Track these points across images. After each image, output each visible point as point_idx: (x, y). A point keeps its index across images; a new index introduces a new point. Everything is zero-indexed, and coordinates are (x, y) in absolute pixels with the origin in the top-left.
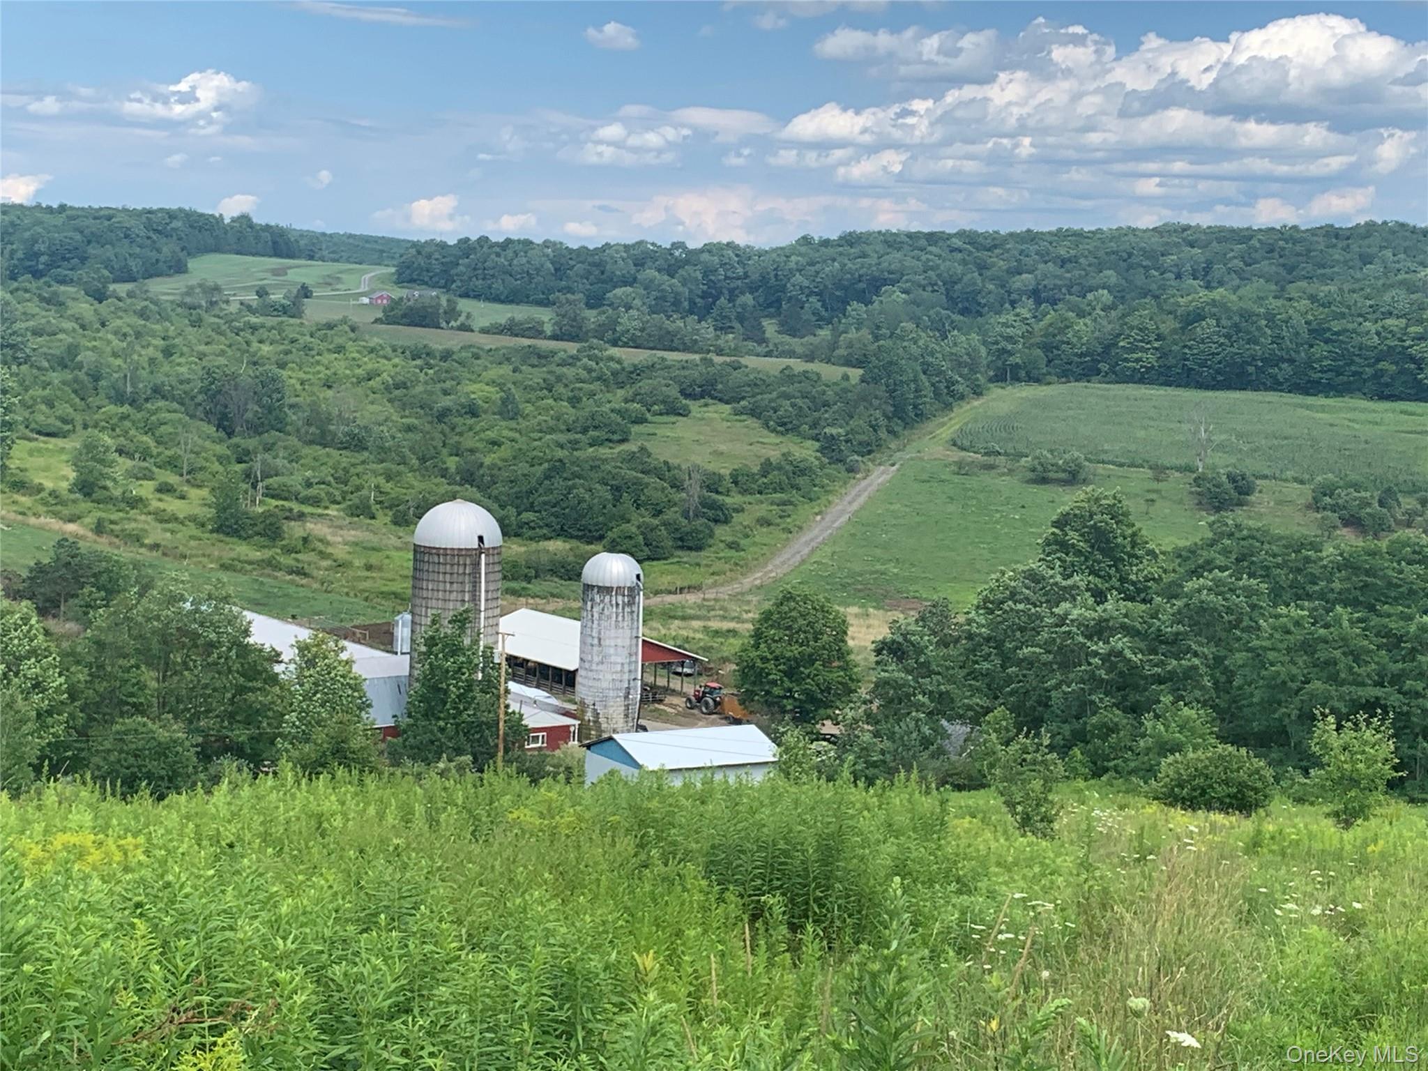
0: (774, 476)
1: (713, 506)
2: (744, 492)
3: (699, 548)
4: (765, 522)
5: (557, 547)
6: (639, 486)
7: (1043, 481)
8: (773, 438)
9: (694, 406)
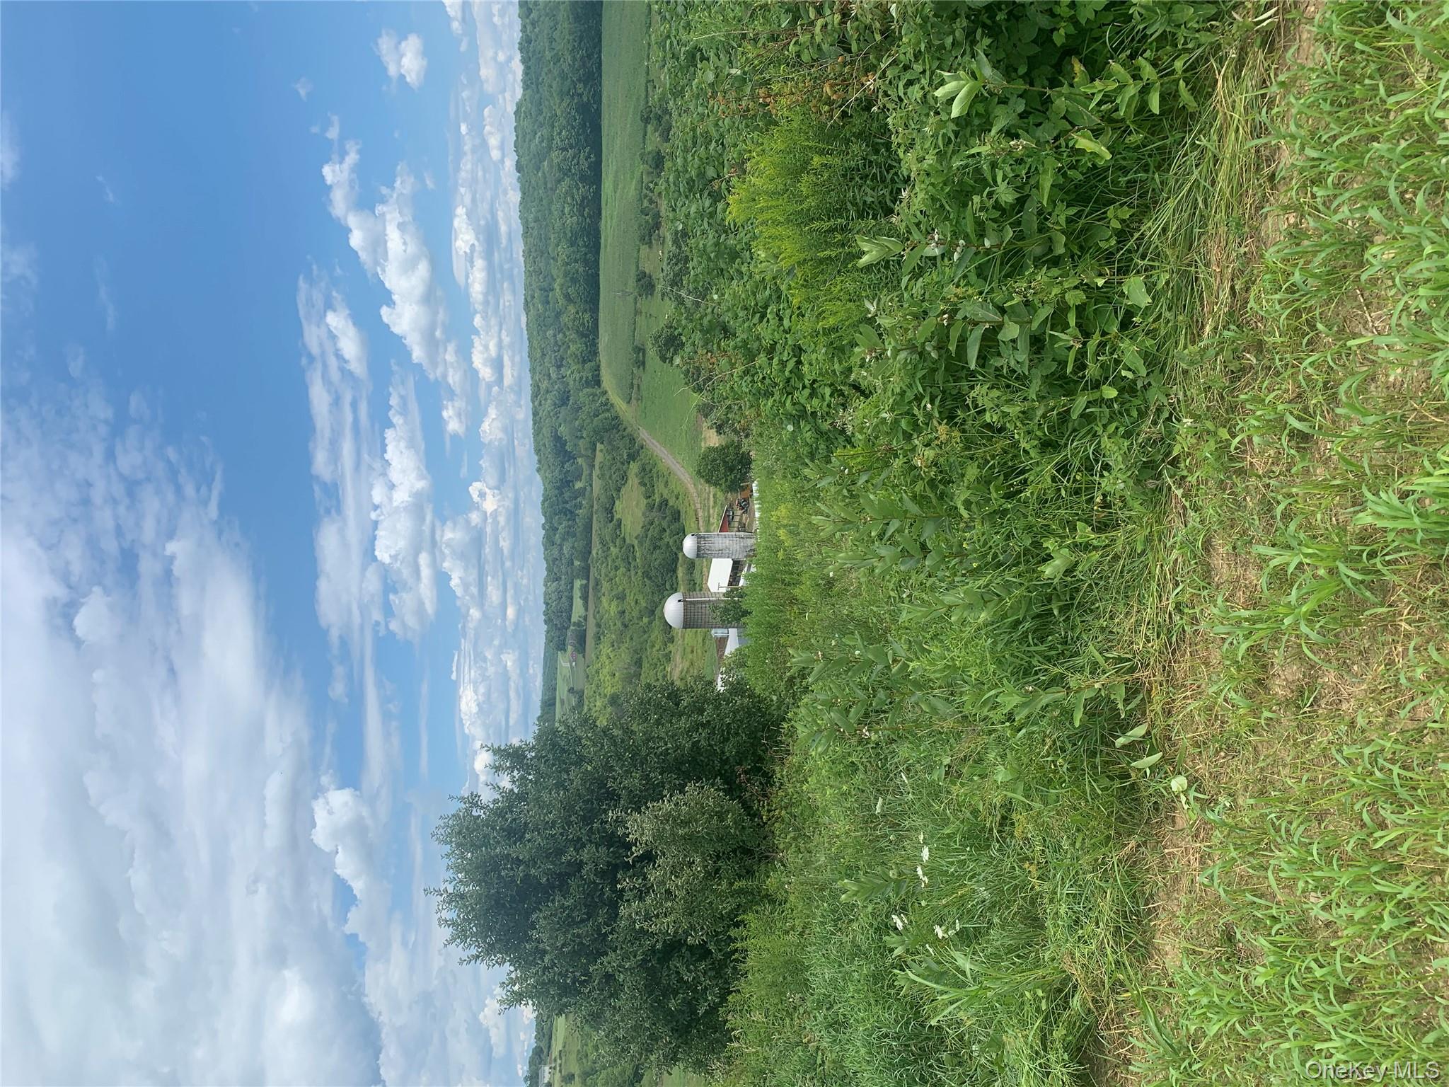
0: (646, 480)
1: (660, 507)
2: (653, 492)
3: (679, 512)
4: (666, 484)
5: (681, 572)
6: (653, 539)
7: (643, 363)
8: (630, 482)
9: (617, 516)
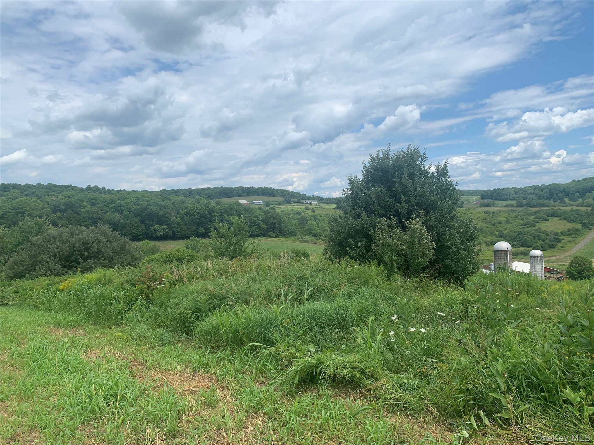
0: (571, 232)
1: (557, 239)
2: (564, 235)
3: (554, 248)
4: (570, 242)
5: (521, 249)
6: (539, 236)
8: (570, 224)
9: (550, 219)
